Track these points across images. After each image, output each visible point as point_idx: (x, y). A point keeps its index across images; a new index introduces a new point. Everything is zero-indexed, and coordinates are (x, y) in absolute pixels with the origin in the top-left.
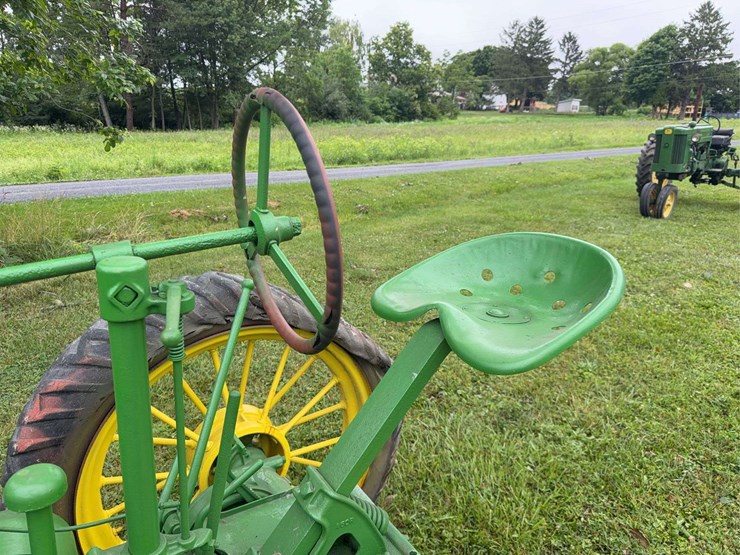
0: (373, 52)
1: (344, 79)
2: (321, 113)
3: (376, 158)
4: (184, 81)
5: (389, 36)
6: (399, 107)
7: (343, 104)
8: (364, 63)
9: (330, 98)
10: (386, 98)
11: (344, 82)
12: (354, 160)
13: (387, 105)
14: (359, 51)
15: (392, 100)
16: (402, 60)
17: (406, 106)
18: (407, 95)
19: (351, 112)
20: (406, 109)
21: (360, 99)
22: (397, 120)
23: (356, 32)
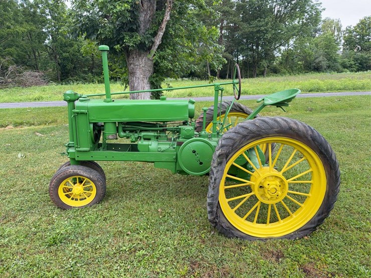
0: (347, 35)
1: (327, 50)
2: (310, 68)
3: (331, 89)
4: (243, 57)
5: (358, 25)
6: (360, 64)
7: (324, 63)
8: (341, 41)
9: (317, 61)
10: (352, 59)
11: (326, 52)
12: (318, 90)
13: (353, 63)
14: (338, 35)
15: (356, 60)
16: (366, 38)
17: (365, 63)
18: (366, 56)
19: (329, 67)
20: (365, 65)
21: (335, 60)
22: (358, 70)
23: (338, 25)
